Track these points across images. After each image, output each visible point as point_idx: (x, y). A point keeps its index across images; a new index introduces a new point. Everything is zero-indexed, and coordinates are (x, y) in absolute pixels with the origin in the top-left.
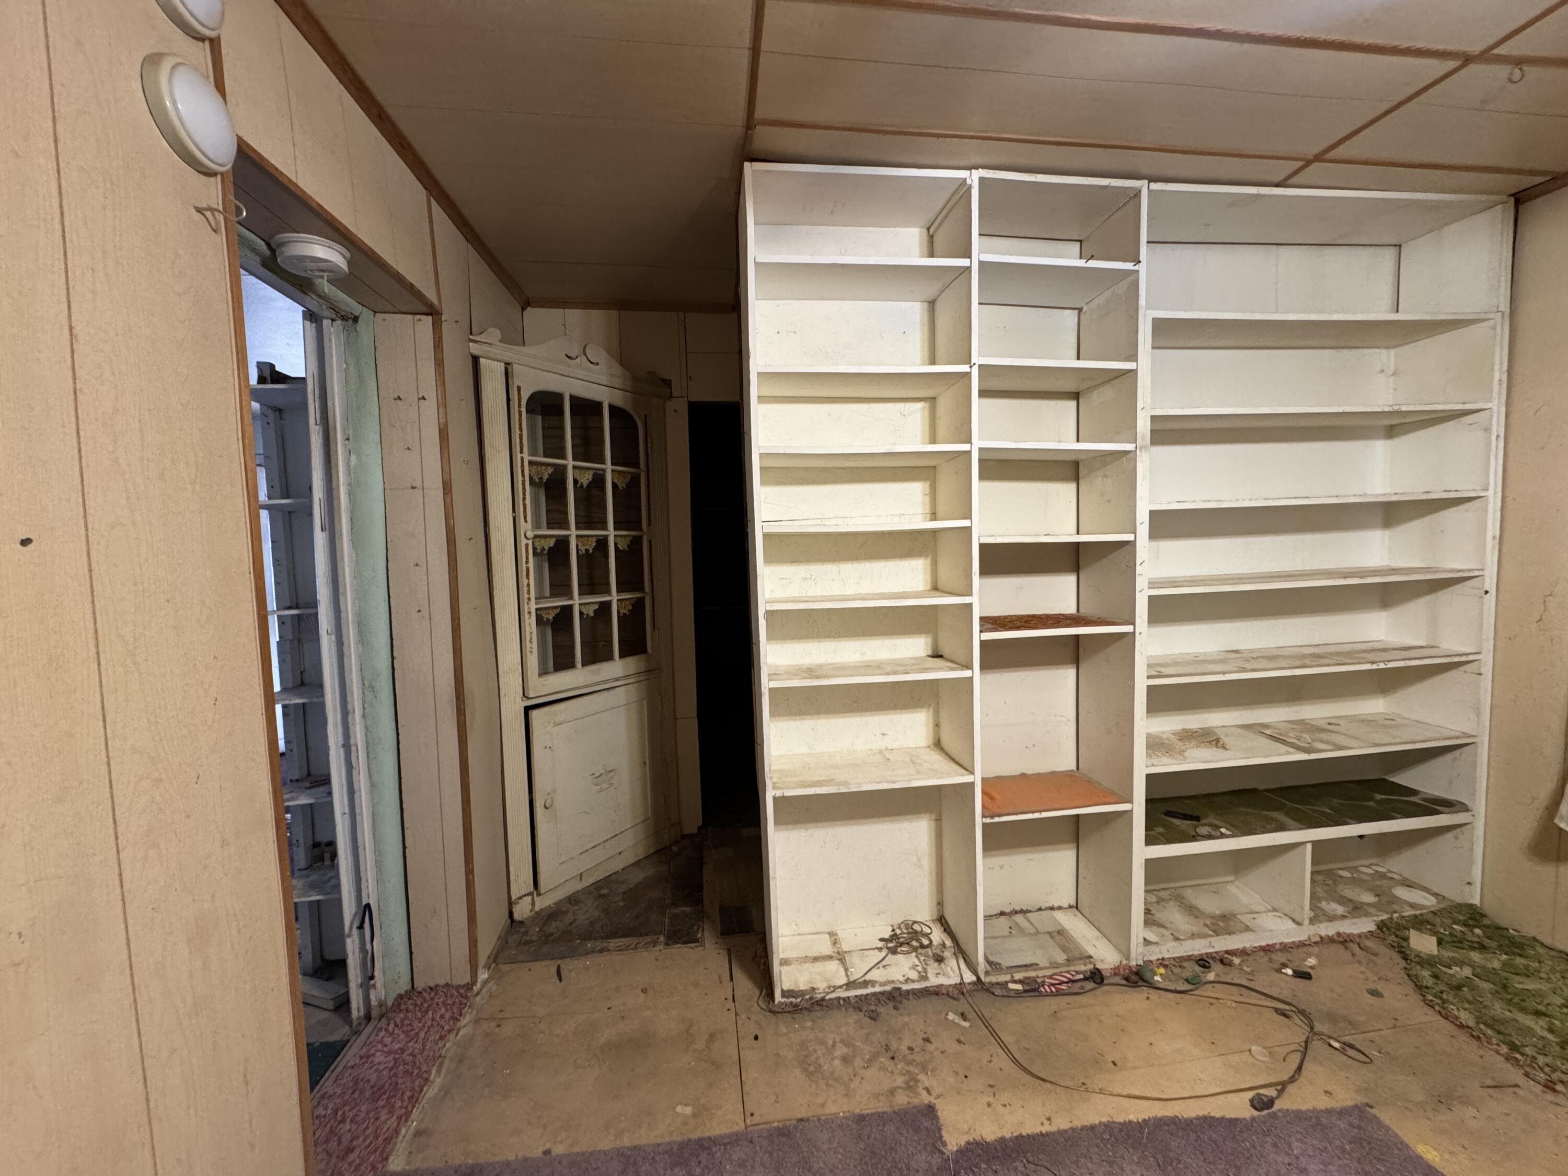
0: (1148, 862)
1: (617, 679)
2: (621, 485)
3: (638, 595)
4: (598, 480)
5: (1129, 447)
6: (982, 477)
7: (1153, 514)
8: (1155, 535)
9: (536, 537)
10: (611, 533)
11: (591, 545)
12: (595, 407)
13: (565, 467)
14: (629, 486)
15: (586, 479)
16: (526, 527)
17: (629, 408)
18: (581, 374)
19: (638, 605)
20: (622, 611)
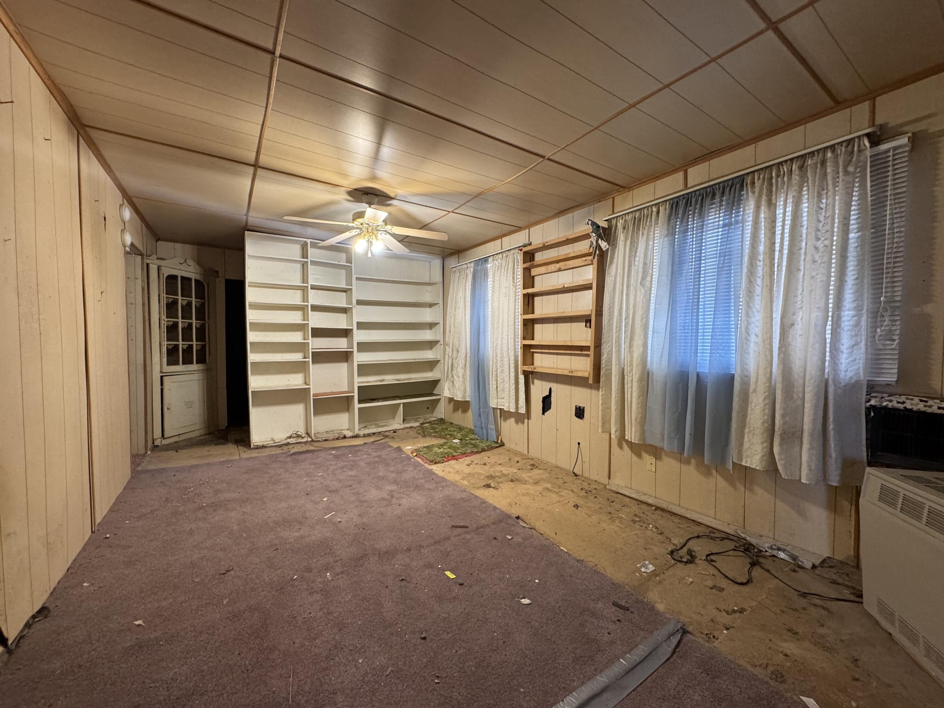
0: (359, 408)
1: (195, 371)
2: (198, 305)
3: (203, 343)
4: (189, 304)
5: (351, 306)
6: (311, 311)
7: (357, 322)
8: (358, 329)
9: (168, 321)
10: (194, 321)
11: (186, 325)
12: (189, 279)
13: (177, 299)
14: (201, 306)
15: (185, 303)
16: (164, 317)
17: (202, 280)
18: (184, 269)
19: (203, 347)
20: (198, 348)
